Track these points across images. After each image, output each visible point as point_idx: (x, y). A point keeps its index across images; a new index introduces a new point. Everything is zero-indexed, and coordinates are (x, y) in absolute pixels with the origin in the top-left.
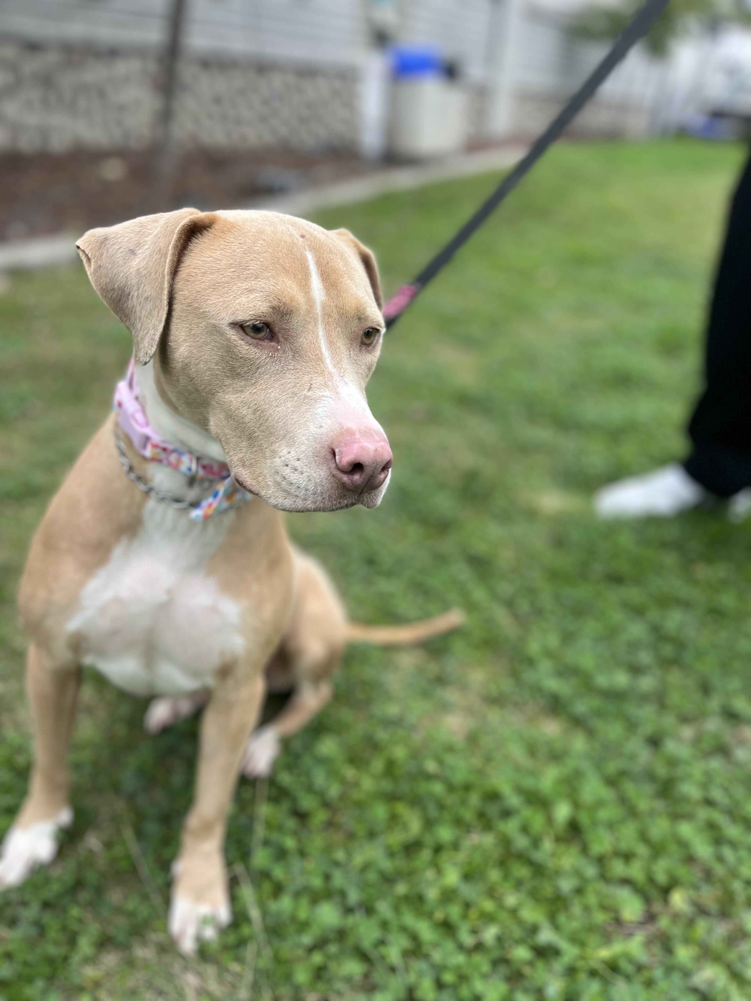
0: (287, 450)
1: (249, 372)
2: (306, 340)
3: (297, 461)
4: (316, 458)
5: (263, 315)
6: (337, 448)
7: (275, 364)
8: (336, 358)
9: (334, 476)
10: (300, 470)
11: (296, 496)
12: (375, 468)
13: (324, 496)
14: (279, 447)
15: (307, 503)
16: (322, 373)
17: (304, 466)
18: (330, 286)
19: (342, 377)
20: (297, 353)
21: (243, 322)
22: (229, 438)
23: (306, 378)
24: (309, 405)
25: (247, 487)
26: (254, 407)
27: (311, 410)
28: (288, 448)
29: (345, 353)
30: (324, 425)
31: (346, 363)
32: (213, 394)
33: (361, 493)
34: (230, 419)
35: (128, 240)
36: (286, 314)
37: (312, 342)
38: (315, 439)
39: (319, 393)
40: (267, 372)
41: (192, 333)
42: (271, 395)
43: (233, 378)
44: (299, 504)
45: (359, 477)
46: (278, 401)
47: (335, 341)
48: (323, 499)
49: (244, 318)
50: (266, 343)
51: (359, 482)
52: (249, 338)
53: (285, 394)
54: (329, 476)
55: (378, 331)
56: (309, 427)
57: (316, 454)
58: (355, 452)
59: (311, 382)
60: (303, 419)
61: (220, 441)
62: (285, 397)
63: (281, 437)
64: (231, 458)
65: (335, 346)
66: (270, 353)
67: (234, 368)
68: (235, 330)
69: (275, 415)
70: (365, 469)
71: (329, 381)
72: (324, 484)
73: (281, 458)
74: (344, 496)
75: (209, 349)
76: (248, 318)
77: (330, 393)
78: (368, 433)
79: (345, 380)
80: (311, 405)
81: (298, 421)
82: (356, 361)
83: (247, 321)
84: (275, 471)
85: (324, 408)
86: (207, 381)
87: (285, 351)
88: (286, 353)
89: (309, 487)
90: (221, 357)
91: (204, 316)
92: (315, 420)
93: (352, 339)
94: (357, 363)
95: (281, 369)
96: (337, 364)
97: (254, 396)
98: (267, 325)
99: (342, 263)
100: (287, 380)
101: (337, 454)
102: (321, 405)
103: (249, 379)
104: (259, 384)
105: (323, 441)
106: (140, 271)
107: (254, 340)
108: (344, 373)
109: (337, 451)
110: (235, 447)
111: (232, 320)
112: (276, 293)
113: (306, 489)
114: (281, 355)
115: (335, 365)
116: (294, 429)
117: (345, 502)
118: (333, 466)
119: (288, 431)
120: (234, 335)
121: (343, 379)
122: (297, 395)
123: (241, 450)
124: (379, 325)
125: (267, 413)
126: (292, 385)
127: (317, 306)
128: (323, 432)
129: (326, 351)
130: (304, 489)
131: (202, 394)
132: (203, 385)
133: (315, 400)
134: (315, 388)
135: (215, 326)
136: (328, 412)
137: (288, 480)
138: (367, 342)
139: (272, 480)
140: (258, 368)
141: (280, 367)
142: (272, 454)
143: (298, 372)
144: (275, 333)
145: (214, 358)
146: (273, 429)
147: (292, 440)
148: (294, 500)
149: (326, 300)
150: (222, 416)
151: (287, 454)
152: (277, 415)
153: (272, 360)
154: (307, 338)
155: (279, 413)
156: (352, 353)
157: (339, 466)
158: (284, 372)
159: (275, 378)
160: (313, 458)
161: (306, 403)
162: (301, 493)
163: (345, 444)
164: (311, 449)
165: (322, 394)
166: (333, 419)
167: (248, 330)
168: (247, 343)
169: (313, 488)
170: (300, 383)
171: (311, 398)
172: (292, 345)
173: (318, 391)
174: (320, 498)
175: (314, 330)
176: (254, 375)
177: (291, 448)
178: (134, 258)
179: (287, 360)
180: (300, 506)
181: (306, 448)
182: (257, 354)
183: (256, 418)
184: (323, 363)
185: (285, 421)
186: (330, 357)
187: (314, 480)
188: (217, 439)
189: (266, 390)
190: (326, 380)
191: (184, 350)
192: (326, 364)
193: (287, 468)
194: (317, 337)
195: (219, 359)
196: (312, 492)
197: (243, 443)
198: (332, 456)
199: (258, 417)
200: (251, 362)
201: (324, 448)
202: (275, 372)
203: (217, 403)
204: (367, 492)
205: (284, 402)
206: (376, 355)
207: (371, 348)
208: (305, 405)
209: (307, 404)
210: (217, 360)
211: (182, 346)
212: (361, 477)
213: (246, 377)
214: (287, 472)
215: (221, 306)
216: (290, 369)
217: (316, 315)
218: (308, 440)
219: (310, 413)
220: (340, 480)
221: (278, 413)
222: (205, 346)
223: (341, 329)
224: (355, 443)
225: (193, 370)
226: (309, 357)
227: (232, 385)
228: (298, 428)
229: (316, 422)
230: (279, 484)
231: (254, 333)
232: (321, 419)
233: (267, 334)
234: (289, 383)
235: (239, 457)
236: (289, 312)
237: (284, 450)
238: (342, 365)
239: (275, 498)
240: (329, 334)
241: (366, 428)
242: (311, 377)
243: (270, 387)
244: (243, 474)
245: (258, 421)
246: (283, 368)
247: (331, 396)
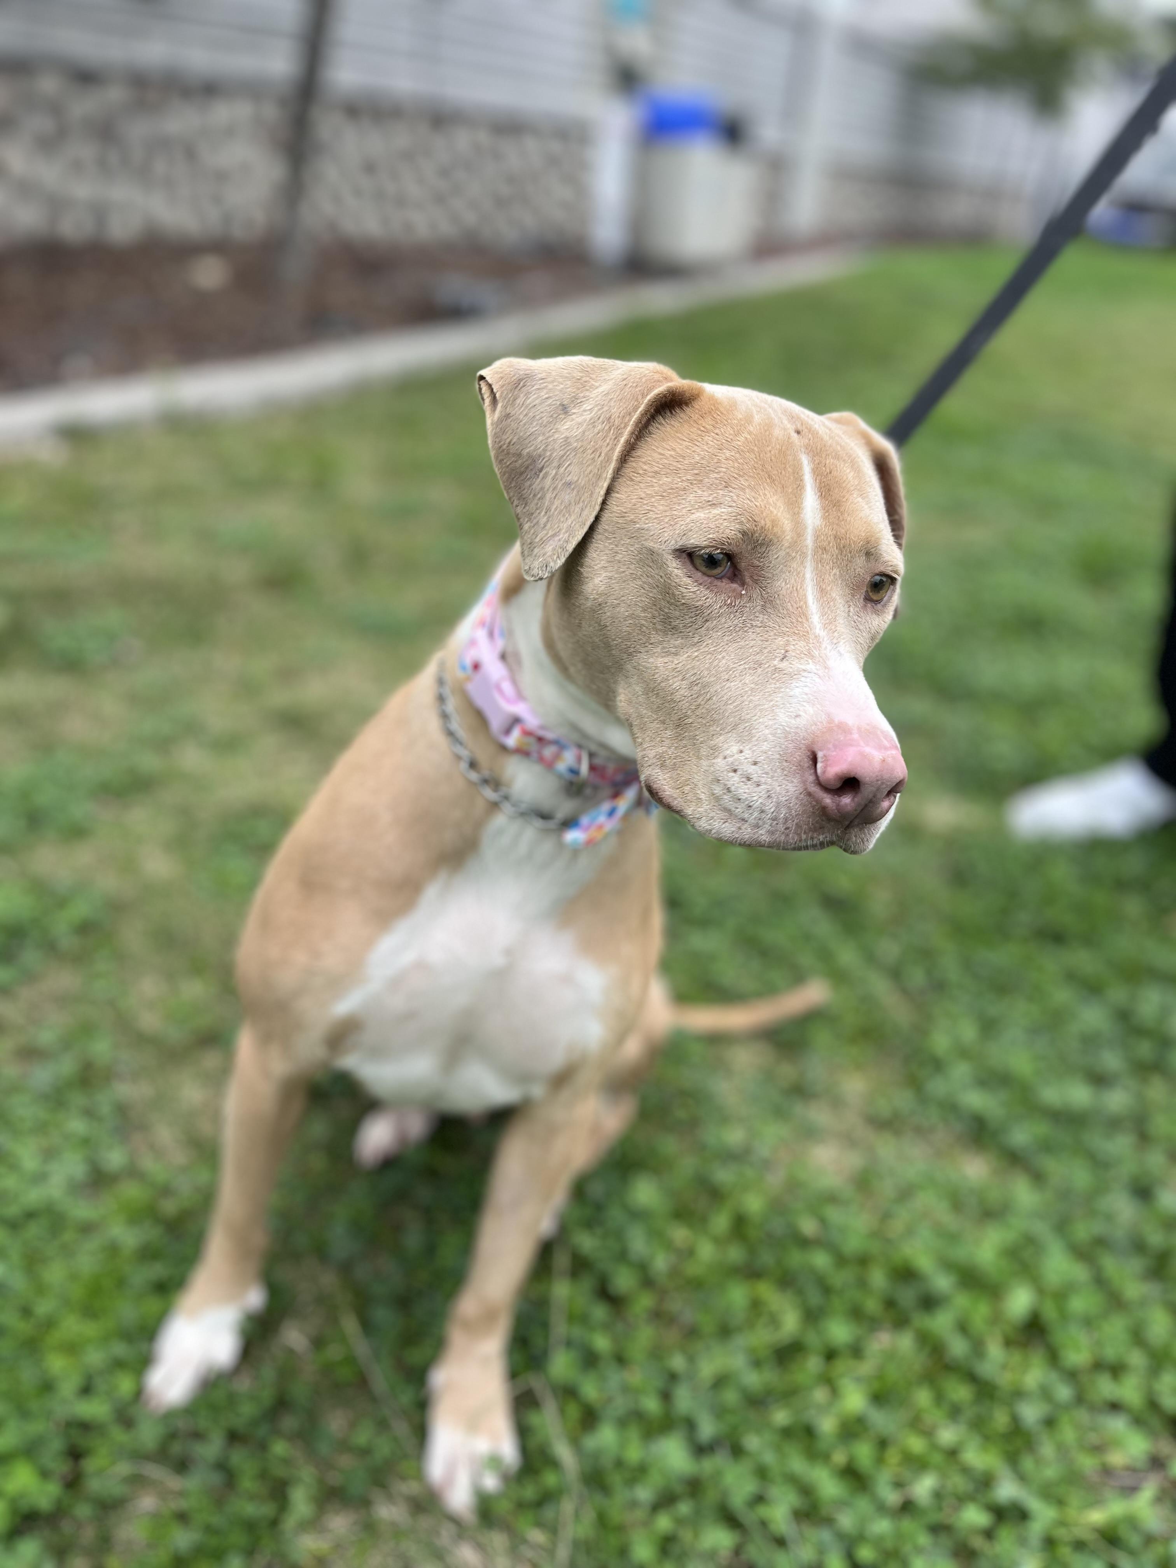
0: (737, 747)
1: (691, 626)
2: (786, 584)
3: (752, 765)
4: (785, 764)
5: (727, 542)
6: (821, 750)
7: (733, 616)
8: (827, 615)
9: (809, 794)
10: (755, 779)
11: (743, 820)
12: (878, 789)
13: (789, 824)
14: (725, 741)
15: (760, 832)
16: (805, 636)
17: (763, 774)
18: (830, 506)
19: (835, 644)
20: (769, 603)
21: (695, 548)
22: (646, 722)
23: (780, 641)
24: (780, 682)
25: (665, 798)
26: (693, 679)
27: (783, 690)
28: (738, 745)
29: (842, 609)
30: (801, 713)
31: (842, 624)
32: (630, 654)
33: (848, 827)
34: (650, 695)
35: (562, 388)
36: (762, 545)
37: (795, 589)
38: (786, 734)
39: (797, 665)
40: (720, 627)
41: (617, 558)
42: (721, 663)
43: (665, 633)
44: (745, 833)
45: (849, 800)
46: (731, 672)
47: (829, 588)
48: (787, 828)
49: (699, 543)
50: (725, 584)
51: (849, 808)
52: (699, 574)
53: (742, 662)
54: (801, 794)
55: (893, 580)
56: (778, 716)
57: (785, 758)
58: (850, 759)
59: (786, 648)
60: (768, 703)
61: (631, 725)
62: (742, 667)
63: (729, 728)
64: (645, 752)
65: (829, 596)
66: (728, 599)
67: (669, 617)
68: (680, 561)
69: (723, 693)
70: (862, 788)
71: (815, 648)
72: (791, 805)
73: (727, 760)
74: (821, 828)
75: (637, 587)
76: (705, 543)
77: (816, 666)
78: (870, 733)
79: (839, 650)
80: (783, 682)
81: (759, 705)
82: (855, 622)
83: (704, 548)
84: (713, 777)
85: (804, 688)
86: (625, 634)
87: (752, 599)
88: (753, 602)
89: (767, 808)
90: (653, 600)
91: (636, 535)
92: (788, 706)
93: (854, 589)
94: (857, 627)
95: (741, 625)
96: (829, 624)
97: (694, 662)
98: (730, 557)
99: (852, 474)
100: (748, 643)
101: (819, 760)
102: (801, 684)
103: (689, 637)
104: (705, 643)
105: (799, 739)
106: (569, 441)
107: (706, 578)
108: (839, 639)
109: (820, 755)
110: (653, 736)
111: (680, 544)
112: (752, 511)
113: (761, 810)
114: (744, 604)
115: (826, 626)
116: (753, 717)
117: (821, 838)
118: (811, 778)
119: (742, 718)
120: (677, 570)
121: (836, 648)
122: (762, 665)
123: (662, 741)
124: (896, 572)
125: (711, 690)
126: (755, 649)
127: (807, 534)
128: (799, 725)
129: (813, 603)
130: (759, 809)
131: (614, 652)
132: (617, 639)
133: (791, 676)
134: (793, 658)
135: (652, 552)
136: (810, 696)
137: (734, 793)
138: (875, 598)
139: (706, 792)
140: (707, 621)
141: (740, 622)
142: (711, 752)
143: (767, 631)
144: (740, 571)
145: (641, 600)
146: (717, 714)
147: (747, 734)
148: (738, 825)
149: (821, 526)
150: (638, 689)
151: (737, 753)
152: (726, 693)
153: (730, 611)
154: (788, 581)
155: (731, 690)
156: (852, 609)
157: (821, 779)
158: (746, 629)
159: (731, 637)
160: (779, 763)
161: (776, 679)
162: (752, 816)
163: (835, 746)
164: (778, 749)
165: (803, 667)
166: (818, 706)
167: (698, 562)
168: (696, 581)
169: (772, 810)
170: (769, 648)
171: (785, 672)
172: (764, 590)
173: (797, 663)
174: (781, 827)
175: (799, 570)
176: (699, 630)
177: (744, 744)
178: (565, 418)
179: (754, 612)
180: (748, 836)
181: (769, 746)
182: (708, 600)
183: (692, 695)
184: (807, 620)
185: (739, 702)
186: (819, 613)
187: (776, 797)
188: (627, 724)
189: (713, 655)
190: (811, 646)
191: (601, 583)
192: (812, 622)
193: (734, 774)
194: (803, 581)
195: (649, 603)
196: (769, 815)
197: (666, 732)
198: (811, 763)
199: (696, 693)
200: (697, 611)
201: (800, 749)
202: (731, 628)
203: (635, 668)
204: (858, 825)
205: (740, 675)
206: (886, 620)
207: (879, 606)
208: (774, 682)
209: (777, 681)
210: (646, 603)
211: (598, 575)
212: (853, 800)
213: (685, 634)
214: (734, 781)
215: (667, 523)
216: (756, 626)
217: (805, 548)
218: (774, 735)
219: (780, 695)
220: (818, 801)
221: (729, 689)
222: (632, 581)
223: (840, 572)
224: (851, 745)
225: (608, 614)
226: (787, 610)
227: (661, 643)
228: (758, 715)
229: (789, 709)
230: (718, 799)
231: (707, 567)
232: (797, 704)
233: (727, 569)
234: (752, 647)
235: (658, 752)
236: (766, 543)
237: (734, 747)
238: (836, 626)
239: (708, 819)
240: (821, 577)
241: (868, 725)
242: (787, 640)
243: (721, 651)
244: (661, 778)
245: (695, 700)
246: (745, 623)
247: (816, 671)
